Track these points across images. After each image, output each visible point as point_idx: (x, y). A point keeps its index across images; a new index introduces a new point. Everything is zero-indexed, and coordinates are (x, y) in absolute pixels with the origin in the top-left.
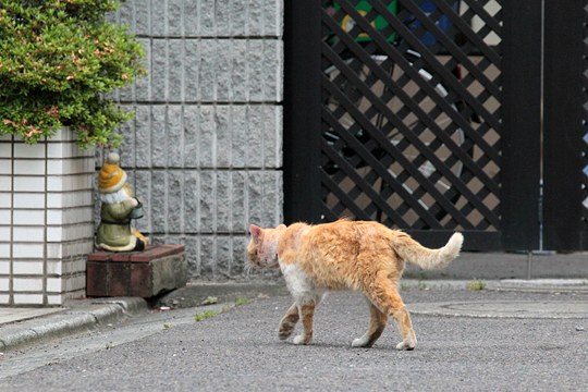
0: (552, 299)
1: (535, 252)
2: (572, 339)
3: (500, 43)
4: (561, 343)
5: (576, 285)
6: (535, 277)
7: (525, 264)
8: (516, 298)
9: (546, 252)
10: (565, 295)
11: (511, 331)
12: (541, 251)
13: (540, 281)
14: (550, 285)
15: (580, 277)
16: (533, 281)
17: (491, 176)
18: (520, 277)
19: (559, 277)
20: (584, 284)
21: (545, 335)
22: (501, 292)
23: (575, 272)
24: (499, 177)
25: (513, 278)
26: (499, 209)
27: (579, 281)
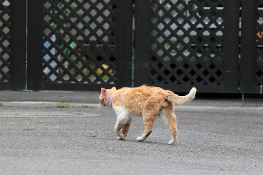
0: (30, 110)
1: (23, 90)
2: (38, 126)
3: (10, 5)
4: (33, 128)
5: (40, 104)
6: (23, 101)
7: (19, 95)
8: (15, 109)
9: (28, 91)
10: (35, 108)
11: (13, 123)
12: (26, 90)
13: (26, 102)
14: (29, 104)
15: (42, 101)
16: (23, 102)
17: (6, 59)
18: (17, 101)
19: (33, 101)
20: (43, 104)
21: (27, 125)
22: (9, 107)
23: (40, 99)
24: (9, 60)
25: (14, 101)
26: (9, 73)
27: (41, 103)
